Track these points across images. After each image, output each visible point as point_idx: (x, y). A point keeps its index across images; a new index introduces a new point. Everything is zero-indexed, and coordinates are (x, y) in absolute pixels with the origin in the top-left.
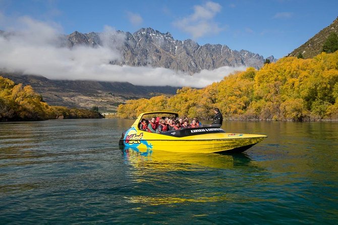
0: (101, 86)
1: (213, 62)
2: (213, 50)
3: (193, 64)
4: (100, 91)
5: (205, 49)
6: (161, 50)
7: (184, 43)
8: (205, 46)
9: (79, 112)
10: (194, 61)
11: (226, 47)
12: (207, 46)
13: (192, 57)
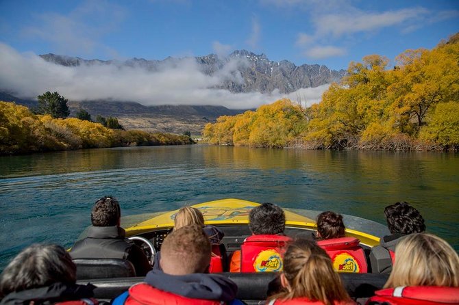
0: (195, 111)
1: (311, 83)
2: (311, 70)
3: (290, 85)
4: (193, 116)
5: (302, 69)
6: (256, 72)
7: (280, 64)
8: (303, 66)
9: (163, 137)
10: (291, 82)
11: (325, 67)
12: (304, 67)
13: (288, 79)
